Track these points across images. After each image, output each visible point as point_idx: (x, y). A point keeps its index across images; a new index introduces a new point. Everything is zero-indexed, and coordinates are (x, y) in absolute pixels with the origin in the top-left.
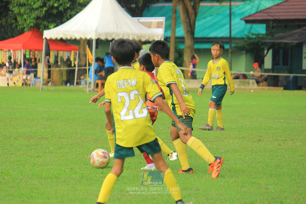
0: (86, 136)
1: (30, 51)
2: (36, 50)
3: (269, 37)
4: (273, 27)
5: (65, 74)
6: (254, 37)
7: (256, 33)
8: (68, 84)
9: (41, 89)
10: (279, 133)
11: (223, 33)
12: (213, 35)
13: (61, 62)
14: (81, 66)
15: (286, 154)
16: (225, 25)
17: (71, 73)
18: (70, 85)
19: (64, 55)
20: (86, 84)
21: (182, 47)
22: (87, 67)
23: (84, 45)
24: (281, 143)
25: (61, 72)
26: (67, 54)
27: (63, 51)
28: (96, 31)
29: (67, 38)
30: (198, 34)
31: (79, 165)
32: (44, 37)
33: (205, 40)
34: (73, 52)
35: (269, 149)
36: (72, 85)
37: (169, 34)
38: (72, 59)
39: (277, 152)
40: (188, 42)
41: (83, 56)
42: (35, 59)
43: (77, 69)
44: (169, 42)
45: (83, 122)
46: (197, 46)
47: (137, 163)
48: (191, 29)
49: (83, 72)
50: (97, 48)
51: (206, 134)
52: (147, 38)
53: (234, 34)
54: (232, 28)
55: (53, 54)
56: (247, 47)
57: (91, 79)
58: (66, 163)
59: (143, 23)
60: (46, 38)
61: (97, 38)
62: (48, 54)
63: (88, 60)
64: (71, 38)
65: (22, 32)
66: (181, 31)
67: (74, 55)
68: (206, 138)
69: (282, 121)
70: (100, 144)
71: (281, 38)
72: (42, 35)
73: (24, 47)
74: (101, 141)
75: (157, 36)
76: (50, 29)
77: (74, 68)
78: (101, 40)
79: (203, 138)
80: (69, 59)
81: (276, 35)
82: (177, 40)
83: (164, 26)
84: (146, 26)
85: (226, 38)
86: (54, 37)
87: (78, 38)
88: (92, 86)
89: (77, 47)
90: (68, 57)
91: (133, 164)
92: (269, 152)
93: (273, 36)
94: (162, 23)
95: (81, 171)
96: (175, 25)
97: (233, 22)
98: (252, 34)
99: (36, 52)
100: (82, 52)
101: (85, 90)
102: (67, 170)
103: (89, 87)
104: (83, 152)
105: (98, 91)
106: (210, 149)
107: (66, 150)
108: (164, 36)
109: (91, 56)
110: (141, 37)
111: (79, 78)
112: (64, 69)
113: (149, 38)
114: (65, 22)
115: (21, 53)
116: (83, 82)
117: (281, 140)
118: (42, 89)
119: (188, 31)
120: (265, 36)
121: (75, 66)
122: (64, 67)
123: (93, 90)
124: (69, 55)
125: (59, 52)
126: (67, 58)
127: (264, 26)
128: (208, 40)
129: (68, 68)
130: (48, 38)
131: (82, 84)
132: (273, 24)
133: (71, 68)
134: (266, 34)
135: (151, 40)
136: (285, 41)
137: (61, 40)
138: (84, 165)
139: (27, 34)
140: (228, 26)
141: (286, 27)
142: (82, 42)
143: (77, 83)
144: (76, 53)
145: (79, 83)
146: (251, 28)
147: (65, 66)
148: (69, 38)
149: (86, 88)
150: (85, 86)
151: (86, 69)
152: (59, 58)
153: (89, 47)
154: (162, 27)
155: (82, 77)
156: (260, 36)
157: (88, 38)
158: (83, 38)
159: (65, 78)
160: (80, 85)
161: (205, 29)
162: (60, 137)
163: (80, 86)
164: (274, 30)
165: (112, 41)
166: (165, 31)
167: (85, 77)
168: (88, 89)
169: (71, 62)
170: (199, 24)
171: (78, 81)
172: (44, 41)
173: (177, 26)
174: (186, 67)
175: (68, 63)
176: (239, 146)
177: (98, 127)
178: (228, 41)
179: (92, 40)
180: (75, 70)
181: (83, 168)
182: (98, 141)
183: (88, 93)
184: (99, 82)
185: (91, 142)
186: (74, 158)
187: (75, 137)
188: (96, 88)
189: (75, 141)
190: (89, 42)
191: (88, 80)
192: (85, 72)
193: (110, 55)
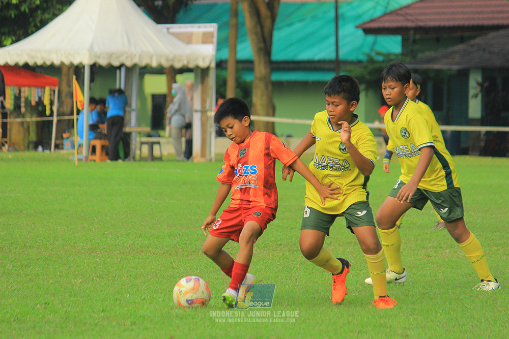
0: (74, 243)
3: (408, 59)
4: (415, 41)
5: (33, 130)
6: (380, 58)
7: (384, 51)
8: (40, 148)
10: (426, 234)
11: (323, 52)
12: (305, 56)
13: (26, 106)
14: (64, 114)
15: (440, 271)
16: (327, 37)
17: (44, 128)
18: (44, 149)
19: (31, 94)
20: (73, 146)
21: (248, 78)
22: (75, 117)
23: (68, 75)
24: (430, 253)
25: (26, 125)
26: (38, 92)
27: (30, 86)
28: (91, 49)
29: (35, 63)
30: (278, 54)
31: (60, 297)
33: (292, 66)
34: (47, 89)
35: (409, 264)
36: (47, 149)
37: (225, 54)
38: (46, 102)
39: (423, 268)
40: (260, 69)
41: (66, 96)
43: (55, 119)
44: (226, 69)
45: (67, 217)
46: (276, 77)
47: (168, 291)
48: (265, 45)
49: (67, 126)
50: (92, 80)
51: (294, 237)
52: (185, 62)
53: (343, 55)
54: (340, 44)
55: (10, 92)
56: (368, 77)
58: (37, 292)
59: (177, 35)
61: (92, 62)
63: (77, 102)
64: (45, 63)
66: (246, 50)
67: (51, 95)
68: (295, 245)
69: (432, 212)
70: (99, 257)
71: (430, 60)
74: (101, 253)
75: (204, 59)
76: (5, 46)
77: (50, 118)
78: (101, 67)
79: (288, 244)
80: (40, 102)
81: (420, 56)
82: (240, 66)
83: (215, 40)
84: (182, 40)
85: (330, 62)
86: (12, 62)
87: (57, 62)
88: (85, 150)
89: (56, 79)
90: (40, 98)
91: (161, 293)
92: (410, 269)
93: (414, 57)
94: (211, 34)
95: (64, 307)
96: (236, 38)
97: (341, 33)
98: (378, 54)
100: (65, 89)
101: (71, 158)
102: (38, 306)
103: (78, 153)
104: (68, 273)
105: (95, 161)
106: (301, 264)
107: (37, 269)
108: (216, 59)
109: (82, 97)
110: (173, 60)
111: (59, 137)
112: (32, 119)
113: (188, 63)
114: (33, 33)
116: (67, 143)
117: (430, 247)
119: (260, 50)
120: (400, 57)
121: (52, 114)
122: (31, 117)
123: (87, 158)
124: (40, 94)
125: (22, 89)
126: (37, 99)
127: (398, 39)
128: (296, 66)
129: (39, 119)
130: (2, 62)
131: (65, 147)
132: (415, 34)
133: (44, 119)
134: (403, 54)
135: (191, 65)
136: (436, 66)
137: (26, 66)
138: (70, 296)
140: (332, 40)
141: (438, 40)
142: (65, 71)
143: (57, 147)
144: (54, 91)
145: (60, 146)
146: (375, 43)
147: (34, 115)
148: (39, 63)
149: (73, 154)
150: (71, 151)
151: (73, 120)
152: (23, 99)
153: (77, 79)
154: (212, 43)
155: (65, 135)
156: (392, 57)
157: (76, 62)
158: (67, 62)
159: (33, 137)
160: (63, 149)
161: (291, 45)
162: (25, 245)
163: (62, 152)
164: (417, 47)
165: (120, 67)
166: (218, 49)
167: (72, 134)
168: (76, 157)
169: (45, 106)
170: (280, 37)
171: (58, 142)
173: (239, 40)
174: (257, 114)
175: (39, 108)
176: (355, 258)
177: (96, 226)
178: (332, 66)
179: (84, 67)
180: (52, 122)
181: (69, 303)
182: (96, 252)
183: (76, 163)
184: (98, 144)
185: (83, 255)
186: (52, 283)
187: (53, 246)
188: (92, 154)
189: (53, 253)
190: (78, 70)
191: (77, 140)
192: (70, 125)
193: (116, 94)
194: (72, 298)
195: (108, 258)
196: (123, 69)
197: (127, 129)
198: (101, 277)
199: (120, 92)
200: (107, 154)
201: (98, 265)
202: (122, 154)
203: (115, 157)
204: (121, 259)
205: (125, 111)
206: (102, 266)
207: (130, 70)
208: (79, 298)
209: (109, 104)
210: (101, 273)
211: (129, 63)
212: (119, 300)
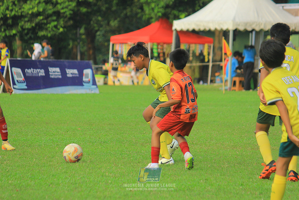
0: (223, 142)
1: (158, 44)
2: (164, 43)
5: (197, 71)
8: (201, 82)
13: (193, 56)
14: (216, 61)
17: (204, 70)
18: (204, 82)
19: (196, 48)
20: (222, 81)
23: (219, 36)
25: (193, 68)
26: (200, 48)
27: (195, 43)
28: (234, 20)
29: (199, 29)
31: (215, 176)
32: (174, 28)
34: (206, 46)
36: (206, 83)
38: (205, 53)
41: (217, 50)
42: (164, 53)
43: (211, 64)
45: (218, 125)
50: (234, 40)
57: (227, 76)
59: (288, 11)
60: (176, 30)
61: (234, 28)
64: (205, 29)
65: (148, 23)
67: (208, 49)
70: (239, 151)
72: (171, 25)
74: (240, 148)
76: (181, 19)
77: (207, 64)
78: (240, 31)
80: (201, 54)
84: (292, 14)
86: (185, 28)
87: (213, 29)
88: (229, 84)
89: (211, 39)
90: (201, 51)
99: (165, 46)
100: (217, 45)
101: (220, 88)
102: (201, 181)
103: (225, 85)
104: (219, 161)
105: (235, 90)
111: (213, 75)
112: (197, 64)
113: (295, 28)
114: (198, 10)
116: (218, 79)
121: (208, 61)
123: (230, 89)
124: (202, 49)
125: (191, 45)
126: (200, 52)
129: (201, 64)
130: (179, 29)
133: (204, 64)
135: (297, 30)
137: (194, 31)
139: (155, 25)
142: (217, 34)
143: (211, 81)
144: (210, 47)
145: (214, 81)
147: (198, 62)
148: (202, 29)
149: (222, 86)
150: (220, 84)
152: (191, 52)
153: (225, 39)
157: (225, 28)
158: (219, 28)
159: (197, 75)
160: (215, 82)
162: (192, 142)
163: (215, 85)
165: (252, 31)
167: (221, 74)
168: (224, 88)
169: (204, 56)
171: (213, 78)
172: (174, 33)
175: (201, 57)
177: (236, 132)
179: (229, 31)
180: (208, 66)
181: (220, 179)
182: (237, 148)
183: (224, 92)
184: (237, 80)
185: (228, 149)
186: (209, 167)
187: (210, 143)
188: (233, 86)
189: (210, 148)
190: (225, 33)
191: (224, 77)
192: (220, 68)
193: (249, 49)
194: (222, 177)
195: (244, 151)
196: (254, 33)
197: (256, 71)
198: (240, 163)
199: (252, 47)
200: (243, 86)
201: (238, 156)
202: (252, 86)
203: (248, 88)
204: (252, 152)
205: (254, 59)
206: (240, 157)
207: (258, 33)
208: (226, 177)
209: (244, 55)
210: (240, 161)
211: (257, 29)
212: (251, 178)
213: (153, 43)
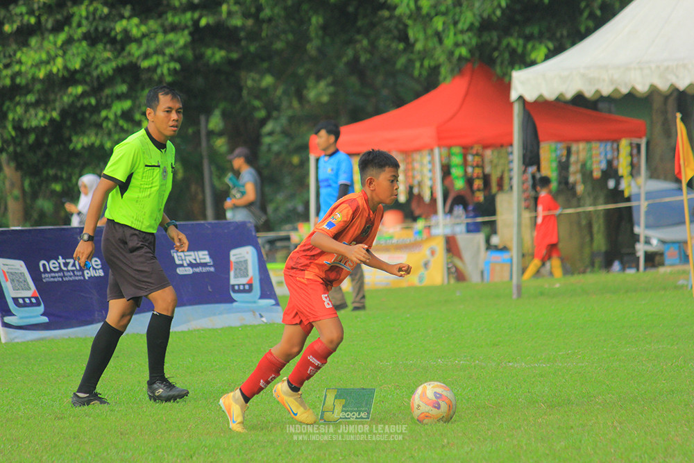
1: (465, 151)
2: (485, 147)
5: (599, 228)
8: (616, 266)
9: (515, 290)
13: (585, 182)
18: (624, 267)
20: (685, 259)
23: (665, 113)
26: (605, 153)
27: (588, 140)
29: (597, 91)
32: (514, 96)
34: (624, 144)
36: (630, 267)
38: (623, 167)
42: (487, 180)
43: (643, 204)
55: (549, 154)
60: (521, 98)
62: (531, 158)
64: (616, 91)
65: (431, 82)
67: (631, 155)
72: (507, 87)
73: (443, 139)
76: (533, 63)
77: (633, 204)
80: (611, 171)
86: (550, 94)
87: (642, 88)
90: (610, 163)
99: (488, 154)
101: (682, 281)
112: (597, 207)
115: (432, 162)
118: (519, 287)
122: (595, 202)
124: (609, 156)
125: (574, 148)
126: (604, 166)
129: (610, 206)
130: (530, 97)
131: (668, 261)
133: (620, 205)
137: (579, 99)
139: (452, 88)
142: (657, 104)
143: (651, 262)
144: (638, 146)
145: (657, 259)
147: (600, 200)
148: (606, 91)
150: (681, 267)
152: (574, 167)
159: (600, 243)
160: (662, 264)
163: (662, 271)
172: (517, 109)
175: (609, 183)
190: (684, 101)
213: (449, 147)
